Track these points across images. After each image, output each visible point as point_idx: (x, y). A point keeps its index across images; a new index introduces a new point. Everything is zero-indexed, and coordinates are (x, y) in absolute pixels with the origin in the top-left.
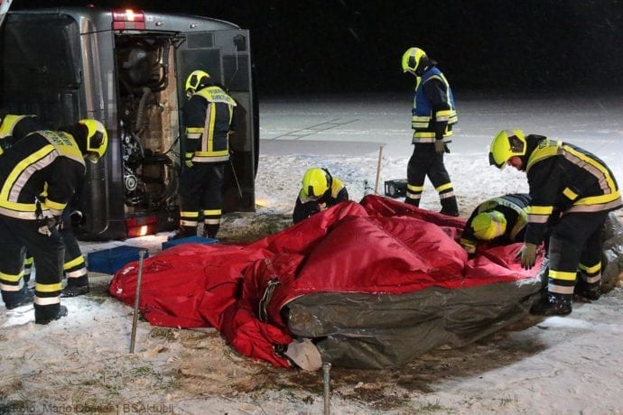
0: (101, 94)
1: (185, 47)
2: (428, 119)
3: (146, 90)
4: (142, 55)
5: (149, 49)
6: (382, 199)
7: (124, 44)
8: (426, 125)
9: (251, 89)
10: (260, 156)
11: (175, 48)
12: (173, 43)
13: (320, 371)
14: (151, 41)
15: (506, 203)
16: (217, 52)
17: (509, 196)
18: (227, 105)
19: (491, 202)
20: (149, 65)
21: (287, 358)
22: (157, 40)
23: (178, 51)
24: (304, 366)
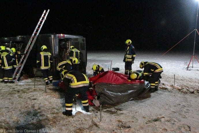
0: (56, 50)
1: (72, 41)
2: (131, 56)
3: (65, 50)
4: (64, 43)
5: (65, 41)
6: (112, 71)
7: (60, 40)
8: (131, 57)
9: (85, 49)
10: (87, 63)
11: (70, 41)
12: (70, 40)
13: (99, 106)
14: (66, 40)
15: (137, 72)
16: (79, 42)
17: (137, 71)
18: (78, 52)
19: (134, 72)
20: (65, 45)
21: (93, 103)
22: (67, 40)
23: (71, 42)
24: (96, 105)
